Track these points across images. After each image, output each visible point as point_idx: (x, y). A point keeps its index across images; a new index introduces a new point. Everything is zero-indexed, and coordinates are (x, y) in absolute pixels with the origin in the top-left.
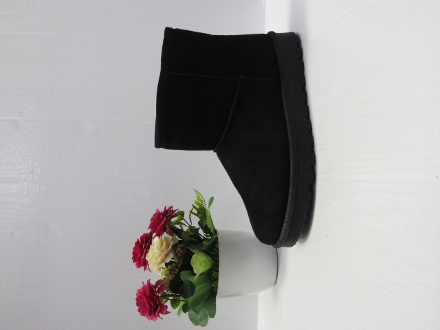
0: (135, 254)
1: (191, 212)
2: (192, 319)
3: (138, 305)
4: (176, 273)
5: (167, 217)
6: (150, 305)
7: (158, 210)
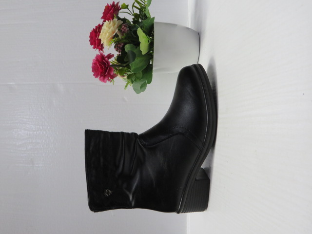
0: (91, 37)
1: (133, 6)
2: (135, 90)
3: (93, 71)
4: (121, 46)
5: (114, 7)
6: (101, 68)
7: (108, 4)
